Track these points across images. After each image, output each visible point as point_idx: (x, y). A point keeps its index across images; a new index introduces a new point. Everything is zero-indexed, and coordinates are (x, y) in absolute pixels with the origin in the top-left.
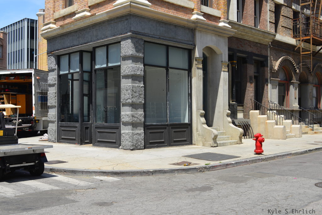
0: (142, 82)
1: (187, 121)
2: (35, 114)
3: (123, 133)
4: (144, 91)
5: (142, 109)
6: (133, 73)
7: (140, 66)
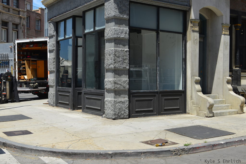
0: (127, 46)
1: (181, 88)
3: (106, 101)
4: (128, 56)
5: (127, 75)
6: (115, 36)
7: (125, 29)
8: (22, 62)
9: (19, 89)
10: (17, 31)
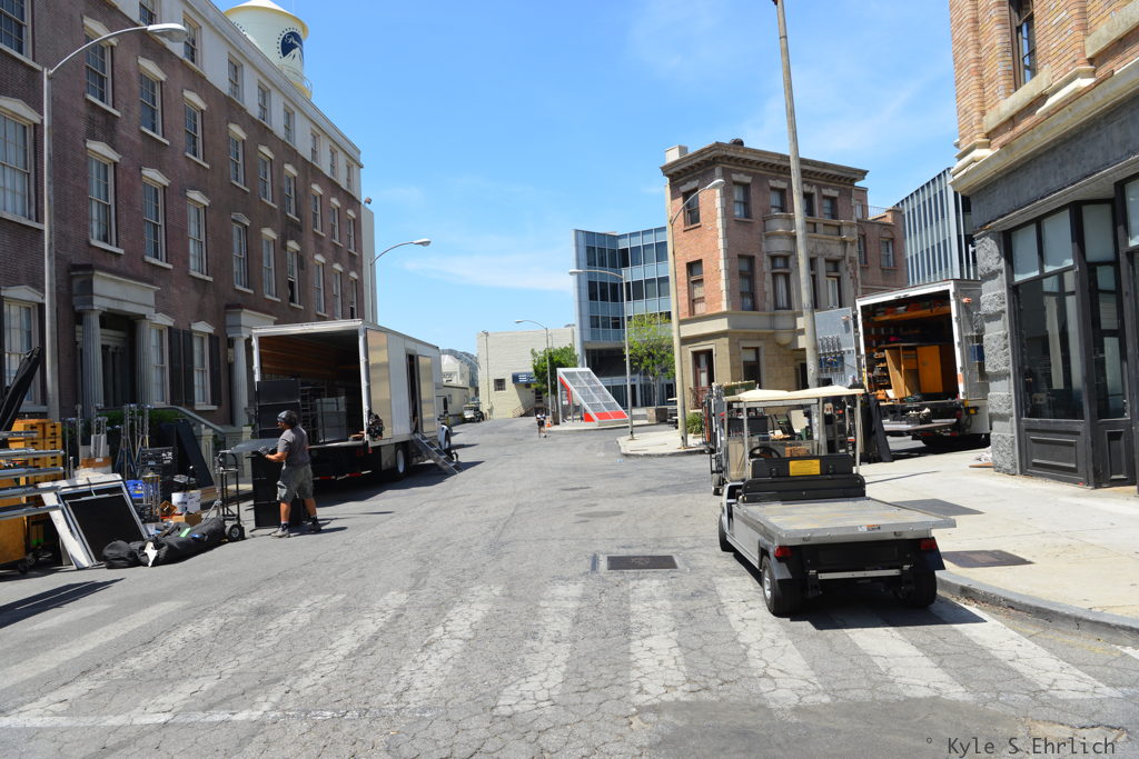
2: (964, 394)
8: (876, 354)
9: (888, 425)
10: (839, 278)
